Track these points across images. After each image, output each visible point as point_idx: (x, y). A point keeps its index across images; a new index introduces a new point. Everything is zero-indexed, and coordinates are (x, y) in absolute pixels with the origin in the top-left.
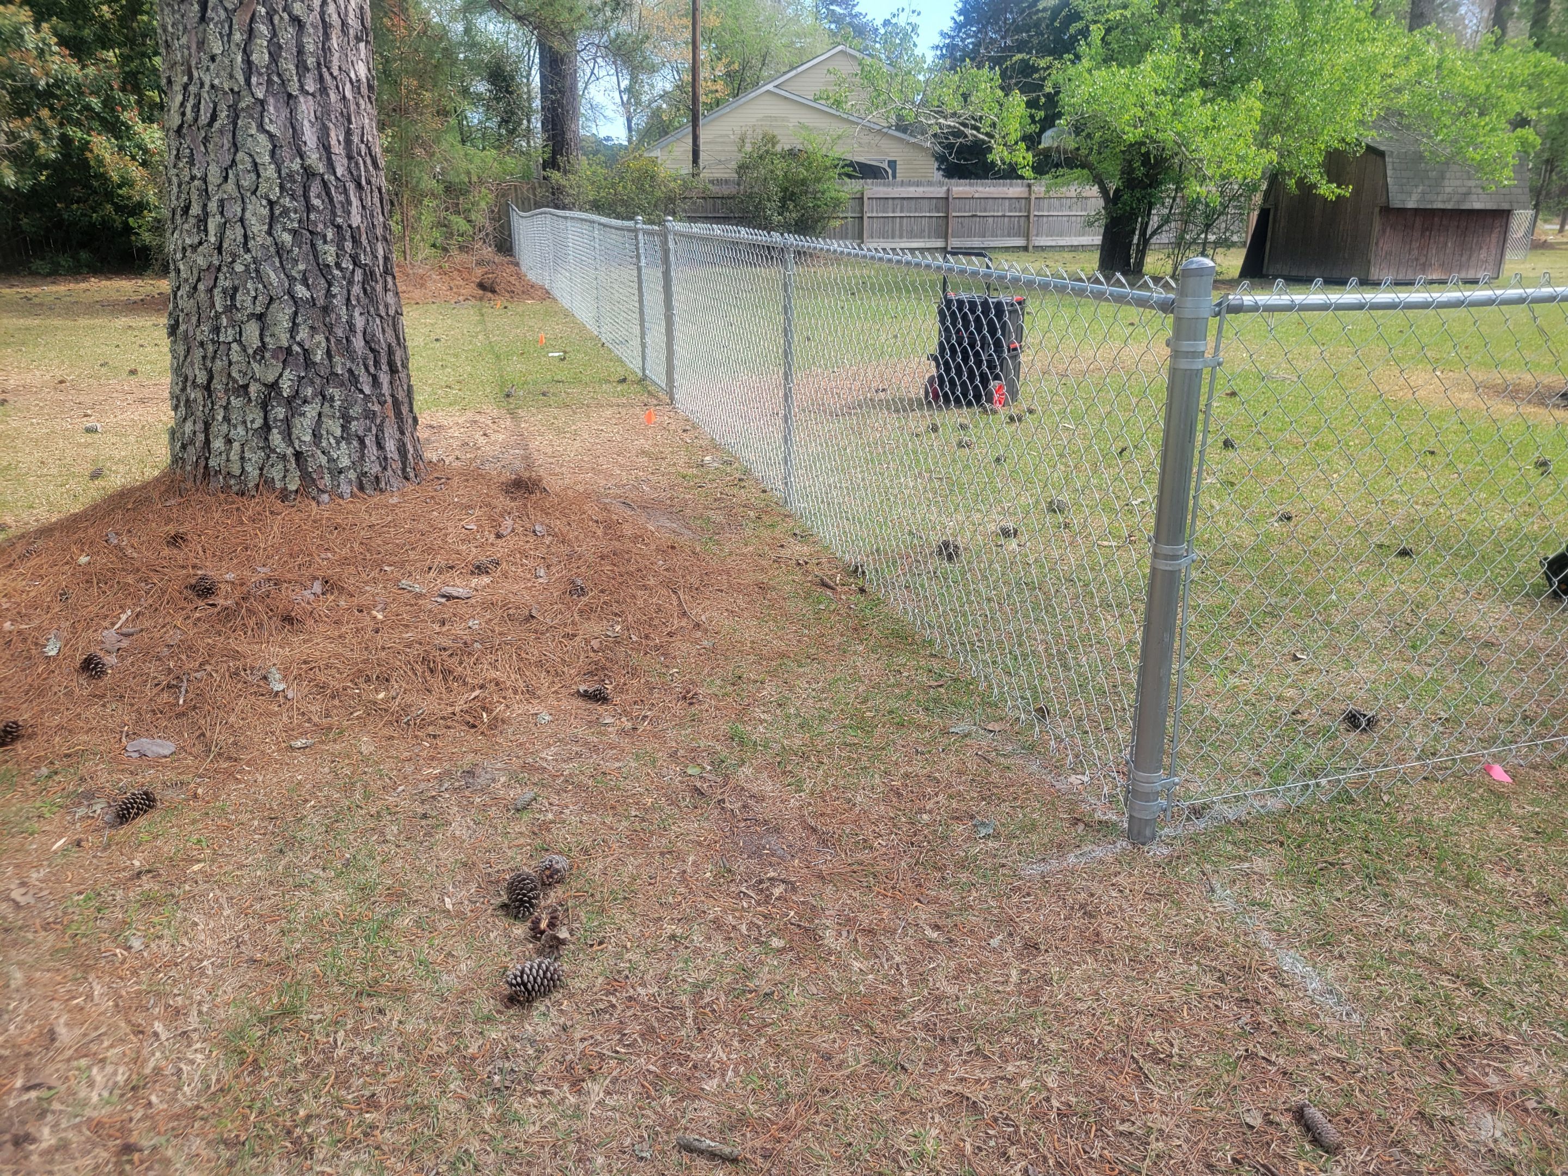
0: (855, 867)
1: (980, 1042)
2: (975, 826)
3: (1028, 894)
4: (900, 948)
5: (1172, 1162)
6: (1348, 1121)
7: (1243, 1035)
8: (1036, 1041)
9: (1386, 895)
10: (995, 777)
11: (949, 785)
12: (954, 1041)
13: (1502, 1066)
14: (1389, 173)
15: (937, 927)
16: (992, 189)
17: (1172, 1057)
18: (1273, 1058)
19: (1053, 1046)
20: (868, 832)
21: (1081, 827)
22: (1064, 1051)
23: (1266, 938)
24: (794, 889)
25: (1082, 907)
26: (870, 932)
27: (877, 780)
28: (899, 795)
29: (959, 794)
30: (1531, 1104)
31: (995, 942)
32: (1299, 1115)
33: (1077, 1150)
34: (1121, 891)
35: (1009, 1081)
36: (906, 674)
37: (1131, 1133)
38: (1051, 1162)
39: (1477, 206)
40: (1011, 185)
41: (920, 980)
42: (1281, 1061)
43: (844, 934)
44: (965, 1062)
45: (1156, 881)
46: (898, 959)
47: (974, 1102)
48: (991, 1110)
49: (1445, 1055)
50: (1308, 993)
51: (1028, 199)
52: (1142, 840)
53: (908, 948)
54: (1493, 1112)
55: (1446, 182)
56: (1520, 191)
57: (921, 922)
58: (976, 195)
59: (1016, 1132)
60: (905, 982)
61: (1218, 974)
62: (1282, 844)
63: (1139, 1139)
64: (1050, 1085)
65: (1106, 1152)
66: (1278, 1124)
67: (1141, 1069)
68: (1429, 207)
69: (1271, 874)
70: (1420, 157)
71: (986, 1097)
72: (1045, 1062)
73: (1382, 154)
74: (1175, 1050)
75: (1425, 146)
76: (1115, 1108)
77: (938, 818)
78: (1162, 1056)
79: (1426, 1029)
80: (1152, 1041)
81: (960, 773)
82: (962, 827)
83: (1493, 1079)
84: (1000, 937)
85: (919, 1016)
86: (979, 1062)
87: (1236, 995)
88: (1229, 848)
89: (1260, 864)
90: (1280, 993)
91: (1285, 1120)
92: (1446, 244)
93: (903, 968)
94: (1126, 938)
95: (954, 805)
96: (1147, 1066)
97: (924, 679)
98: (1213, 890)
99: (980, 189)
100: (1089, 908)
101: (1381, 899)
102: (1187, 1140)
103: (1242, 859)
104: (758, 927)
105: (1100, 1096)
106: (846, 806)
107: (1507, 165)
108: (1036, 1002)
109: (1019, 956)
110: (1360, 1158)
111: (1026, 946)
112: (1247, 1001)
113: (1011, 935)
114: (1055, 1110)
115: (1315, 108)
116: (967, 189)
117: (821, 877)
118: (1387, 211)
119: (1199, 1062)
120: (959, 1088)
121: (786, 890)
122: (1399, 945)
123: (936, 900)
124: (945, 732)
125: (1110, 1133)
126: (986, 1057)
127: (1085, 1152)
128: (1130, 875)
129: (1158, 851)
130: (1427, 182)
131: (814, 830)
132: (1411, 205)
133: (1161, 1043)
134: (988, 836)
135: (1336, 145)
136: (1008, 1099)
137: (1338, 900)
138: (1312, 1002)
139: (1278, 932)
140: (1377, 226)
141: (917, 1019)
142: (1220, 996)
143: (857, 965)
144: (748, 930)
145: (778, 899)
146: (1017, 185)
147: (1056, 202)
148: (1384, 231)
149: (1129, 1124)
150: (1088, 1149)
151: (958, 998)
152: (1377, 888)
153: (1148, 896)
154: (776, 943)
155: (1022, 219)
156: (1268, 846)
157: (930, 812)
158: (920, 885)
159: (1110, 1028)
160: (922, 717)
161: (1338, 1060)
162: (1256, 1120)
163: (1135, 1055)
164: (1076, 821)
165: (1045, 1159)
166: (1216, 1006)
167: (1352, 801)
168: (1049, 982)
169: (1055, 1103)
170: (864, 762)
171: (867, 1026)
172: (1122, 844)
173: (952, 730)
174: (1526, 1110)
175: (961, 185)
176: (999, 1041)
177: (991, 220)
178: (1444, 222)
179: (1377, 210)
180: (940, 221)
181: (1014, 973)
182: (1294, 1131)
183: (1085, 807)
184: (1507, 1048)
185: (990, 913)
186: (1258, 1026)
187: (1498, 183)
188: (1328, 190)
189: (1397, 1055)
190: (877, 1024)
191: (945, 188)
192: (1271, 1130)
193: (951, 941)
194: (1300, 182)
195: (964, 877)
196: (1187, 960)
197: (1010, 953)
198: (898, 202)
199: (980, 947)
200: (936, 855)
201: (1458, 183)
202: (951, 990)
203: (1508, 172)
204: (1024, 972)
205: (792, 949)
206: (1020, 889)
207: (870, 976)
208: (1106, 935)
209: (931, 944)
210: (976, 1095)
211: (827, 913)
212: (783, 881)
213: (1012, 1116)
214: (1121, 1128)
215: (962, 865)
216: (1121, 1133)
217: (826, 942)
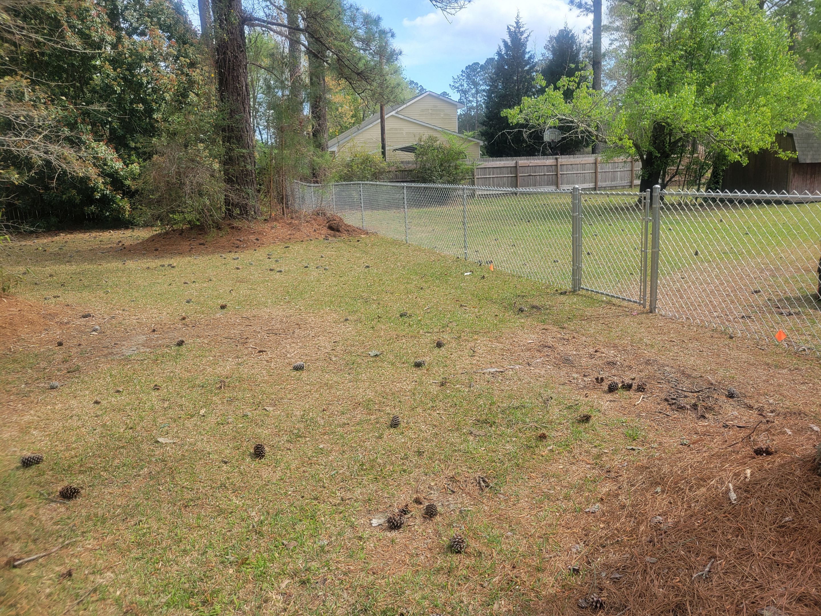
14: (796, 145)
16: (538, 161)
40: (547, 159)
51: (557, 165)
58: (530, 165)
68: (816, 162)
70: (809, 136)
73: (791, 135)
75: (815, 130)
99: (532, 161)
116: (526, 161)
140: (791, 173)
146: (550, 159)
147: (570, 167)
148: (794, 176)
155: (554, 176)
175: (522, 160)
177: (538, 177)
179: (790, 164)
180: (513, 178)
188: (784, 155)
191: (514, 162)
198: (491, 169)
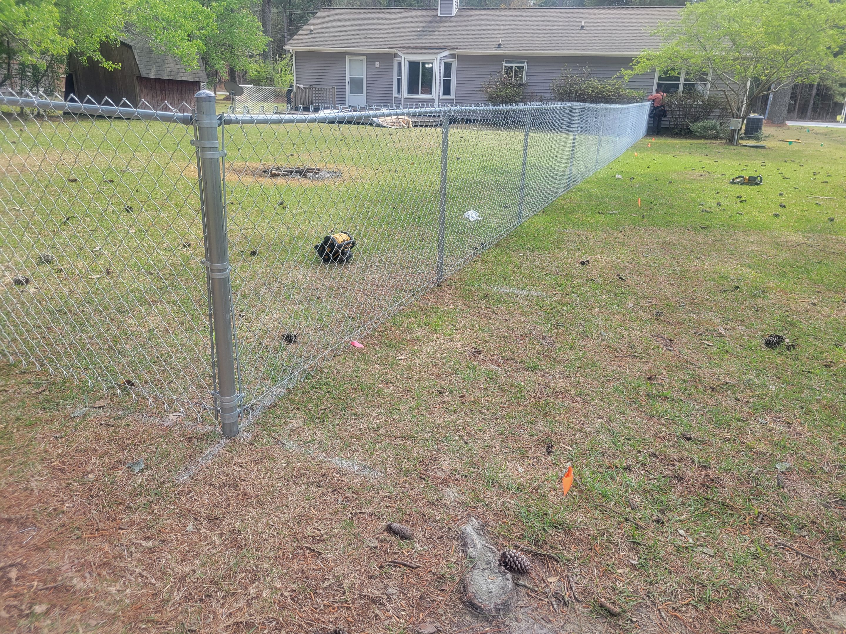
0: (60, 530)
1: (225, 588)
2: (129, 467)
3: (190, 492)
4: (135, 563)
5: (356, 586)
6: (407, 521)
7: (345, 507)
8: (255, 568)
9: (354, 415)
10: (122, 433)
11: (95, 450)
12: (210, 596)
13: (438, 466)
14: (137, 58)
15: (147, 539)
17: (322, 536)
18: (363, 511)
19: (265, 565)
20: (53, 503)
21: (196, 441)
22: (272, 564)
23: (322, 456)
24: (24, 567)
25: (225, 484)
26: (104, 565)
27: (39, 467)
28: (62, 470)
29: (106, 453)
30: (457, 476)
31: (190, 528)
32: (389, 529)
33: (312, 610)
34: (241, 466)
35: (257, 598)
36: (11, 391)
37: (330, 585)
38: (305, 625)
39: (184, 79)
41: (162, 575)
42: (367, 510)
43: (88, 575)
44: (223, 604)
45: (254, 453)
46: (138, 570)
47: (246, 622)
48: (257, 619)
49: (420, 473)
50: (356, 473)
52: (233, 434)
53: (139, 560)
54: (448, 486)
55: (166, 65)
56: (201, 72)
57: (135, 541)
59: (278, 623)
60: (153, 581)
61: (315, 484)
62: (298, 409)
63: (335, 585)
64: (278, 586)
65: (324, 602)
66: (385, 540)
67: (314, 550)
68: (161, 78)
69: (304, 425)
70: (150, 51)
71: (251, 615)
72: (268, 576)
73: (130, 47)
74: (323, 532)
75: (151, 45)
76: (315, 577)
77: (101, 473)
78: (318, 538)
79: (406, 465)
80: (309, 533)
81: (98, 440)
82: (121, 472)
83: (439, 474)
84: (191, 524)
85: (177, 596)
86: (232, 599)
87: (329, 490)
88: (277, 420)
89: (295, 423)
90: (346, 479)
91: (385, 535)
92: (174, 98)
93: (145, 574)
94: (261, 489)
95: (107, 461)
96: (315, 547)
97: (26, 389)
98: (284, 445)
100: (230, 483)
101: (354, 417)
102: (356, 572)
103: (286, 424)
104: (15, 607)
105: (304, 576)
106: (25, 493)
107: (194, 58)
108: (240, 548)
109: (210, 528)
110: (421, 535)
111: (210, 521)
112: (335, 490)
113: (196, 519)
114: (289, 598)
115: (88, 16)
117: (38, 549)
118: (140, 78)
119: (336, 531)
120: (232, 621)
121: (19, 570)
122: (373, 434)
123: (133, 523)
124: (68, 418)
125: (321, 591)
126: (233, 594)
127: (316, 609)
128: (240, 456)
129: (244, 437)
130: (157, 64)
131: (9, 520)
132: (152, 76)
133: (314, 532)
134: (141, 471)
135: (104, 39)
136: (263, 608)
137: (338, 424)
138: (360, 476)
139: (325, 451)
140: (137, 88)
141: (177, 598)
142: (323, 494)
143: (113, 589)
144: (8, 612)
145: (17, 579)
148: (142, 90)
149: (327, 581)
150: (316, 607)
151: (194, 571)
152: (349, 412)
153: (256, 462)
154: (39, 609)
156: (293, 412)
157: (92, 471)
158: (115, 520)
159: (285, 539)
160: (41, 414)
161: (386, 496)
162: (376, 544)
163: (306, 545)
164: (190, 439)
165: (301, 626)
166: (325, 500)
167: (313, 377)
168: (239, 533)
169: (287, 594)
170: (20, 459)
171: (148, 621)
172: (224, 441)
173: (73, 415)
174: (457, 480)
176: (235, 580)
178: (171, 87)
179: (135, 78)
181: (216, 538)
182: (393, 538)
183: (189, 430)
184: (435, 458)
185: (174, 513)
186: (347, 499)
187: (192, 67)
188: (108, 65)
189: (405, 482)
190: (156, 617)
192: (383, 544)
193: (163, 541)
194: (90, 59)
195: (141, 501)
196: (297, 485)
197: (204, 530)
199: (183, 535)
200: (113, 496)
201: (172, 66)
202: (187, 569)
203: (195, 62)
204: (221, 535)
205: (54, 606)
206: (182, 491)
207: (128, 591)
208: (251, 492)
209: (151, 550)
210: (245, 618)
211: (63, 569)
212: (11, 565)
213: (271, 616)
214: (324, 585)
215: (134, 494)
216: (326, 588)
217: (78, 587)
